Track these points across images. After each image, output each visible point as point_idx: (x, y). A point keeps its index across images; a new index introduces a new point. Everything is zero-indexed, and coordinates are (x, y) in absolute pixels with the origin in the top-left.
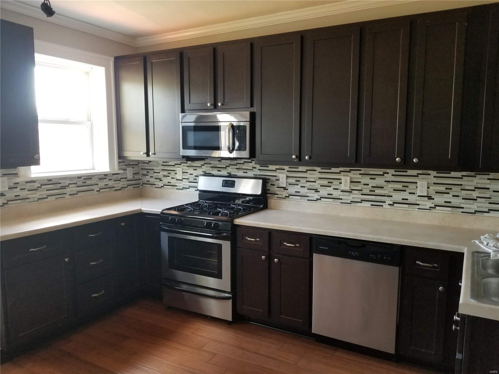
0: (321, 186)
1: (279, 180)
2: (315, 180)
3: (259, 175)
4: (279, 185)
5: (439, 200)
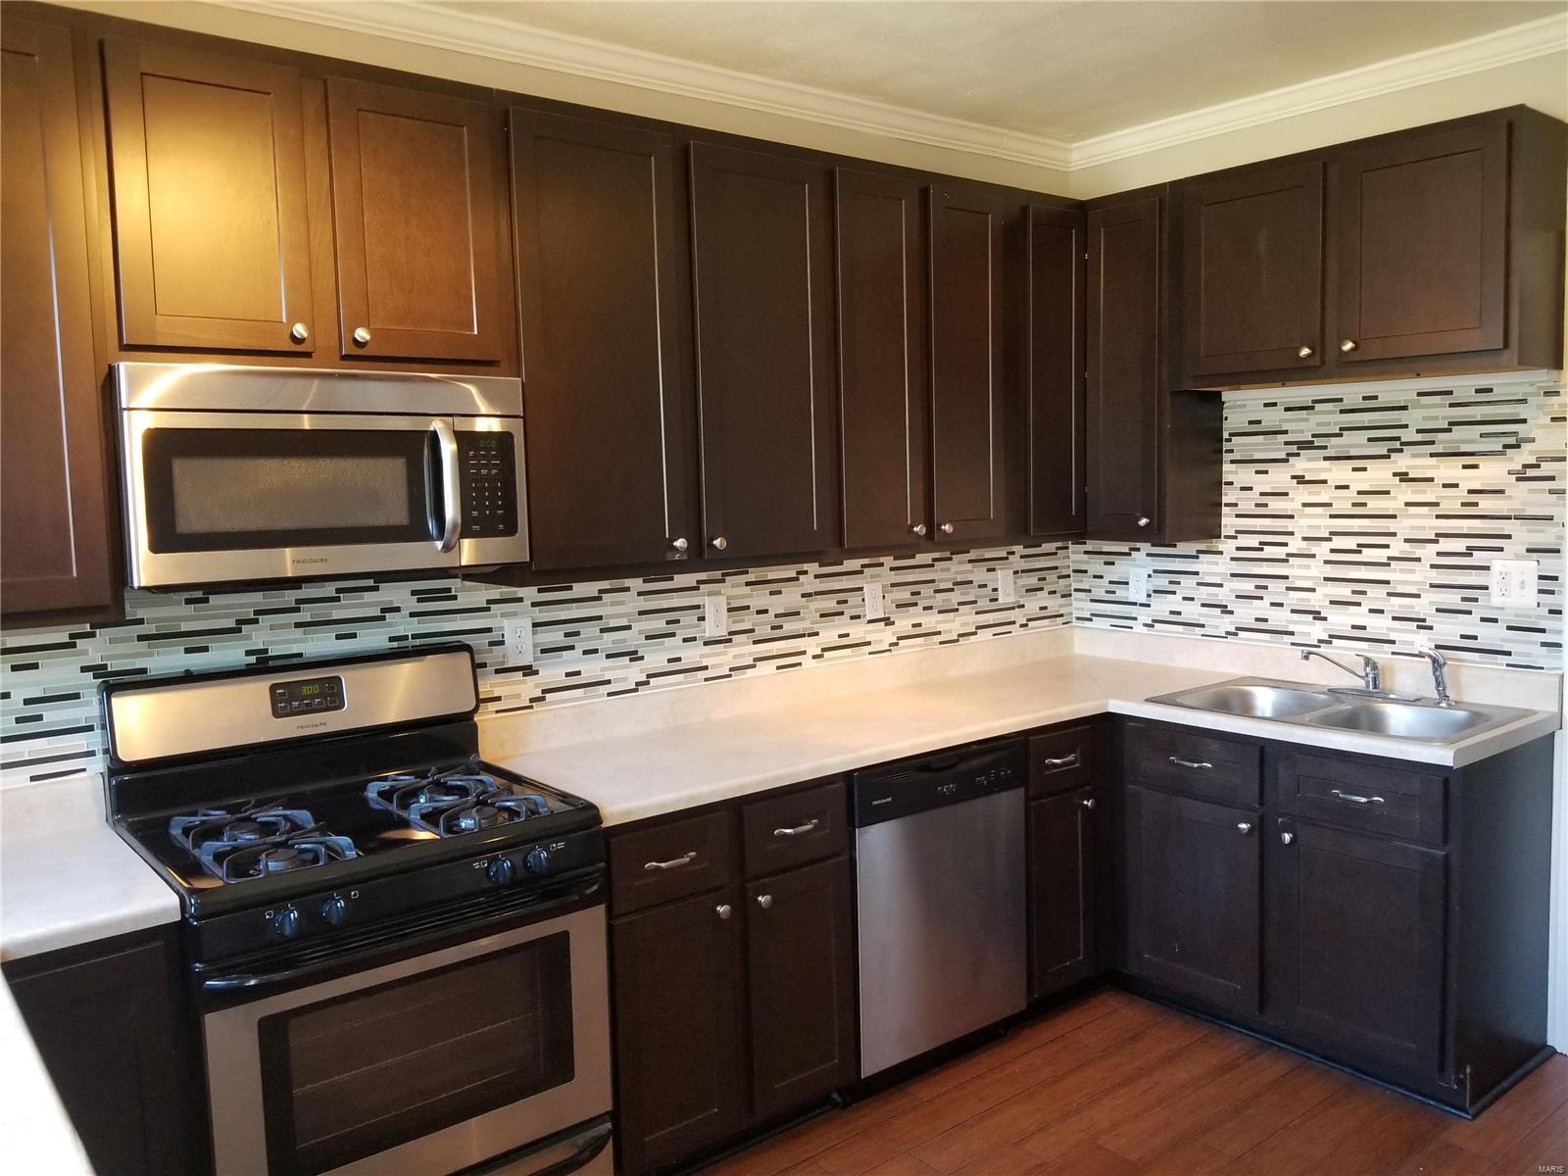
0: (648, 638)
1: (502, 643)
2: (629, 621)
3: (414, 636)
4: (503, 663)
5: (903, 623)
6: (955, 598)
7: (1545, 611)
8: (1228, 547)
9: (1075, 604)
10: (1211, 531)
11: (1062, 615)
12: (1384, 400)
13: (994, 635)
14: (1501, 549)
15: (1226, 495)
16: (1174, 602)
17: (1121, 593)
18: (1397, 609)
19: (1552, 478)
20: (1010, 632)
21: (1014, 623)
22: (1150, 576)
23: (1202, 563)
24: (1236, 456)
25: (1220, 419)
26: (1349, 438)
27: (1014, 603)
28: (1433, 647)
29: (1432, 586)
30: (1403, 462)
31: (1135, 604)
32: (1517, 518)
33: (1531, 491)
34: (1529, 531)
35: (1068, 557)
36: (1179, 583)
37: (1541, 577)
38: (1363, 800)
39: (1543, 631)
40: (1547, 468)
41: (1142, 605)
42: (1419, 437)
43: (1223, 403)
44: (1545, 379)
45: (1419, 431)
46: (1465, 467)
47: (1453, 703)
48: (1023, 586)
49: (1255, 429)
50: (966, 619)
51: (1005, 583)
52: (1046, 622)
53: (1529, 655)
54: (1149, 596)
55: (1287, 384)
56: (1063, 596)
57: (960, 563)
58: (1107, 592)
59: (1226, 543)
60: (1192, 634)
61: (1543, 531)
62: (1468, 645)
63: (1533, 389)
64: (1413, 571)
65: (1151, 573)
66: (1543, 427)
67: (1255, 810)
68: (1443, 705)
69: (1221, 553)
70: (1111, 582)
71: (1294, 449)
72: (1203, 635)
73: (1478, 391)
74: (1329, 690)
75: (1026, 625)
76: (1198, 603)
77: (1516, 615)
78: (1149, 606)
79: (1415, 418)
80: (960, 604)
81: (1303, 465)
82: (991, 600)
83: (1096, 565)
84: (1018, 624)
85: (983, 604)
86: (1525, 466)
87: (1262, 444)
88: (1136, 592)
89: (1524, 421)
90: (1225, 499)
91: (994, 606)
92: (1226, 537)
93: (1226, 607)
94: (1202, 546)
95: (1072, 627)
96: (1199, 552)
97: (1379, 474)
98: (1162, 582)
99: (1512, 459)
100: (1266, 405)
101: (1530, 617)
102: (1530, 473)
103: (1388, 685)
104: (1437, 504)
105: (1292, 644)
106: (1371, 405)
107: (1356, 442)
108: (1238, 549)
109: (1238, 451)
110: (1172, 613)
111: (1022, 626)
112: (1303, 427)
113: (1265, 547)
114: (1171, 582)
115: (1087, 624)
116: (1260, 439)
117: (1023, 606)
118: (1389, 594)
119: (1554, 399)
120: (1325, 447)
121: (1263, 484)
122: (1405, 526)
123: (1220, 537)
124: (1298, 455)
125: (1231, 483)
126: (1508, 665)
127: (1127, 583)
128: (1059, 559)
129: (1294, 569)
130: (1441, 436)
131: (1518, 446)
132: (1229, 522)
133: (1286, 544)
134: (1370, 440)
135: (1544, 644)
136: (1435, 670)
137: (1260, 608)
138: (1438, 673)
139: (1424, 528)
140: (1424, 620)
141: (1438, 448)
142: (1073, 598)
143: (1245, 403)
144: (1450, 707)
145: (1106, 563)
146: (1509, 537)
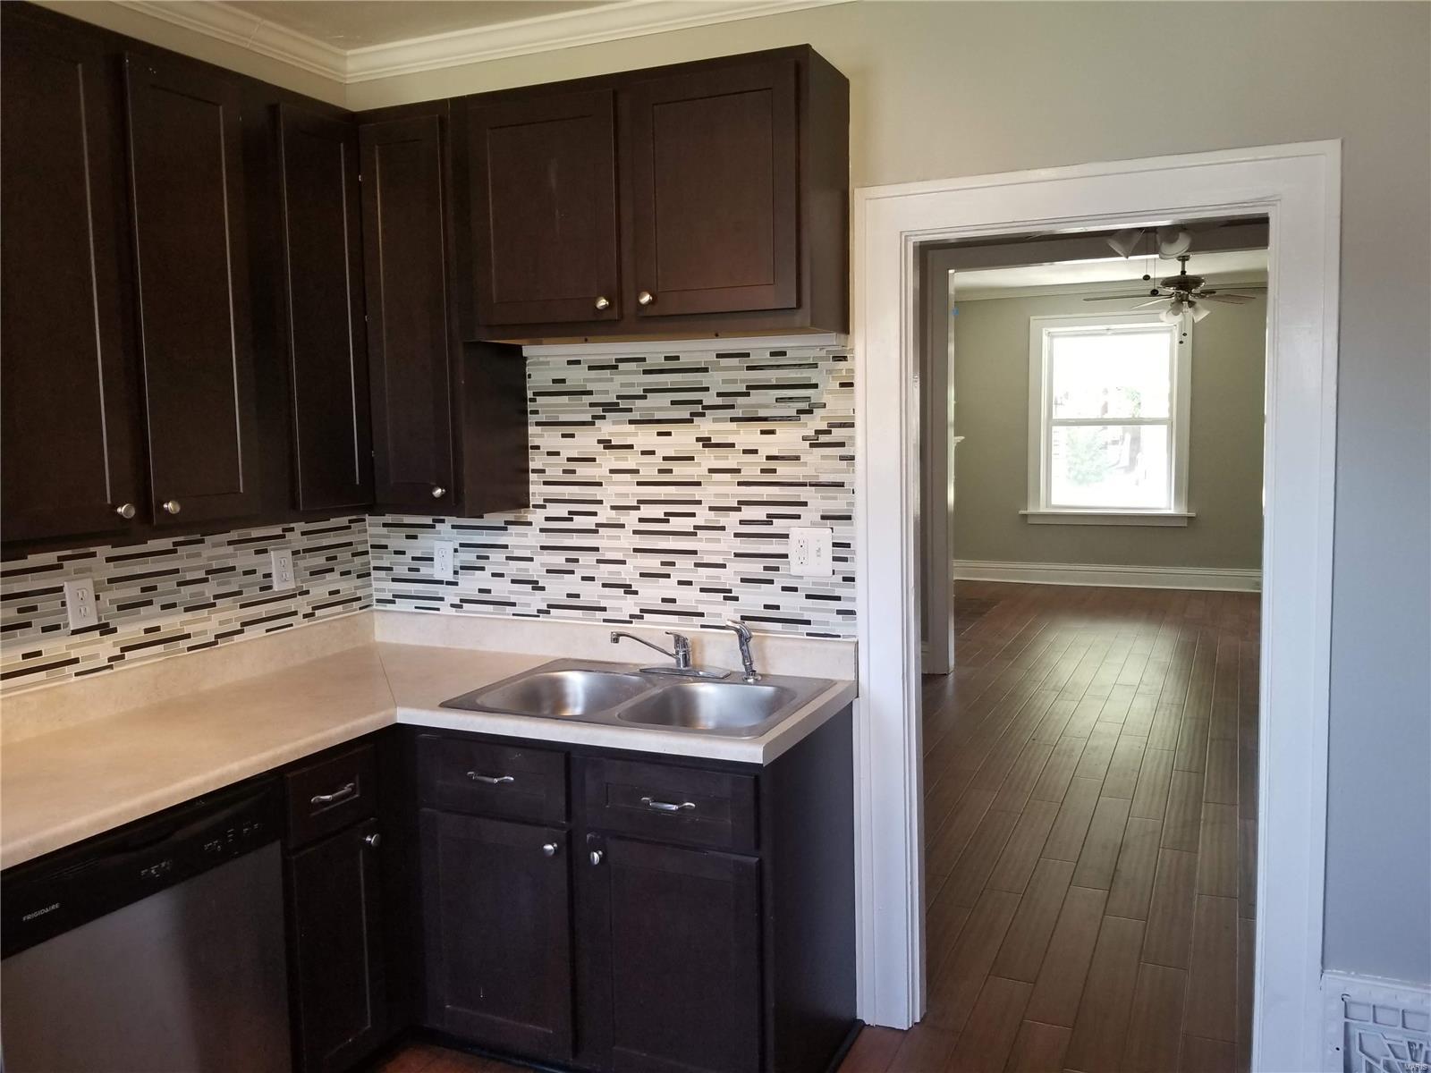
5: (131, 630)
6: (209, 590)
7: (839, 578)
8: (537, 517)
9: (375, 584)
10: (519, 501)
11: (359, 599)
12: (686, 361)
13: (267, 631)
14: (798, 517)
15: (533, 460)
16: (482, 579)
17: (425, 571)
18: (704, 580)
19: (842, 445)
20: (291, 625)
21: (295, 613)
22: (456, 551)
23: (511, 535)
24: (542, 417)
25: (523, 377)
26: (654, 401)
27: (294, 590)
28: (739, 620)
29: (737, 555)
30: (705, 427)
31: (441, 582)
32: (811, 485)
33: (824, 457)
34: (823, 498)
35: (366, 531)
36: (487, 558)
37: (835, 545)
38: (674, 807)
39: (838, 598)
40: (838, 435)
41: (449, 583)
42: (720, 401)
43: (525, 359)
44: (835, 343)
45: (719, 395)
46: (763, 432)
47: (760, 678)
48: (306, 569)
49: (560, 389)
50: (227, 615)
51: (280, 566)
52: (339, 608)
53: (827, 623)
54: (456, 573)
55: (589, 338)
56: (359, 577)
57: (215, 545)
58: (410, 570)
59: (535, 513)
60: (503, 614)
61: (835, 498)
62: (770, 614)
63: (823, 353)
64: (718, 541)
65: (457, 546)
66: (831, 392)
67: (562, 827)
68: (751, 681)
69: (530, 524)
70: (413, 559)
71: (599, 411)
72: (514, 615)
73: (773, 354)
74: (641, 670)
75: (312, 615)
76: (507, 579)
77: (814, 583)
78: (456, 584)
79: (715, 381)
80: (216, 597)
81: (610, 428)
82: (262, 589)
83: (396, 540)
84: (300, 615)
85: (253, 593)
86: (818, 432)
87: (566, 405)
88: (442, 568)
89: (815, 386)
90: (532, 465)
91: (267, 595)
92: (535, 506)
93: (537, 582)
94: (510, 517)
95: (372, 611)
96: (508, 523)
97: (682, 438)
98: (469, 557)
99: (805, 425)
100: (570, 363)
101: (827, 584)
102: (823, 439)
103: (698, 662)
104: (738, 471)
105: (605, 621)
106: (672, 365)
107: (659, 404)
108: (547, 519)
109: (544, 412)
110: (481, 591)
111: (305, 616)
112: (609, 387)
113: (575, 517)
114: (479, 557)
115: (389, 607)
116: (565, 399)
117: (307, 592)
118: (697, 565)
119: (842, 364)
120: (630, 410)
121: (570, 448)
122: (708, 494)
123: (528, 506)
124: (603, 417)
125: (538, 447)
126: (808, 634)
127: (432, 559)
128: (354, 533)
129: (603, 540)
130: (740, 400)
131: (810, 412)
132: (537, 491)
133: (595, 514)
134: (673, 403)
135: (839, 612)
136: (742, 644)
137: (572, 583)
138: (745, 648)
139: (727, 495)
140: (730, 591)
141: (738, 413)
142: (372, 577)
143: (548, 359)
144: (757, 683)
145: (408, 537)
146: (805, 504)
